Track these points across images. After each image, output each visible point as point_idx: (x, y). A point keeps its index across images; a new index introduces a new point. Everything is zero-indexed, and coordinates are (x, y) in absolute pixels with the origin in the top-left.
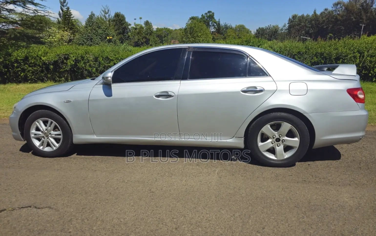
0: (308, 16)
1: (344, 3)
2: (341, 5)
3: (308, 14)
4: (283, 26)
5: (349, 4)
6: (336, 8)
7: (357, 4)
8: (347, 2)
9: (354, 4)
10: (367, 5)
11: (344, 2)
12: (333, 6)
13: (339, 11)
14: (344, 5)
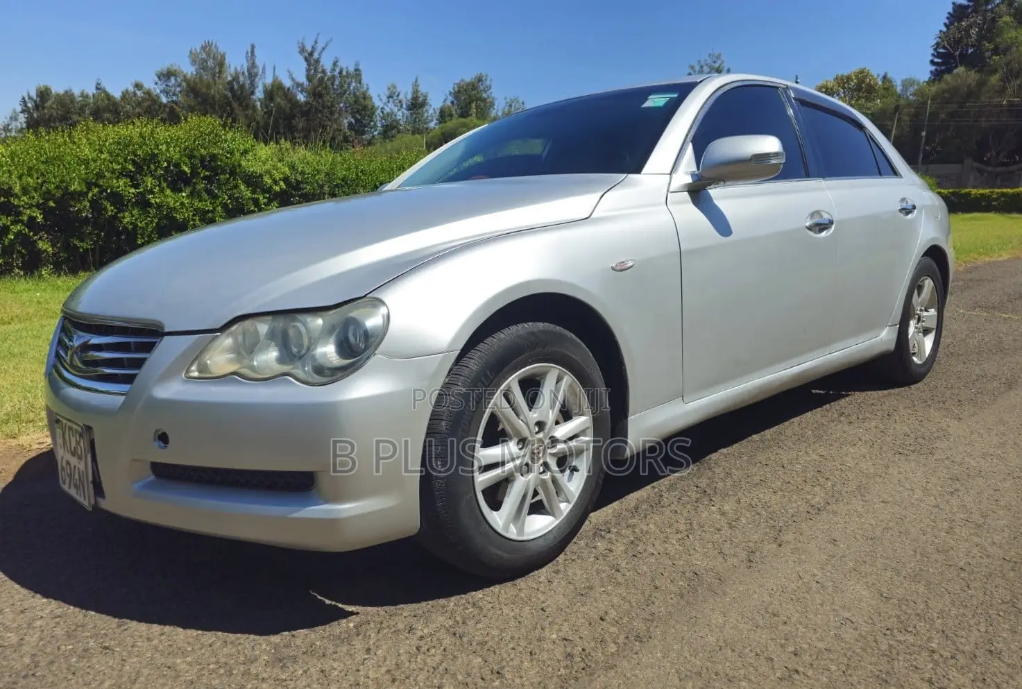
0: (84, 96)
1: (185, 76)
2: (179, 80)
3: (83, 90)
4: (11, 118)
5: (198, 80)
6: (167, 85)
7: (218, 81)
8: (192, 73)
9: (211, 80)
10: (242, 87)
11: (185, 72)
12: (156, 79)
13: (174, 94)
14: (185, 79)
